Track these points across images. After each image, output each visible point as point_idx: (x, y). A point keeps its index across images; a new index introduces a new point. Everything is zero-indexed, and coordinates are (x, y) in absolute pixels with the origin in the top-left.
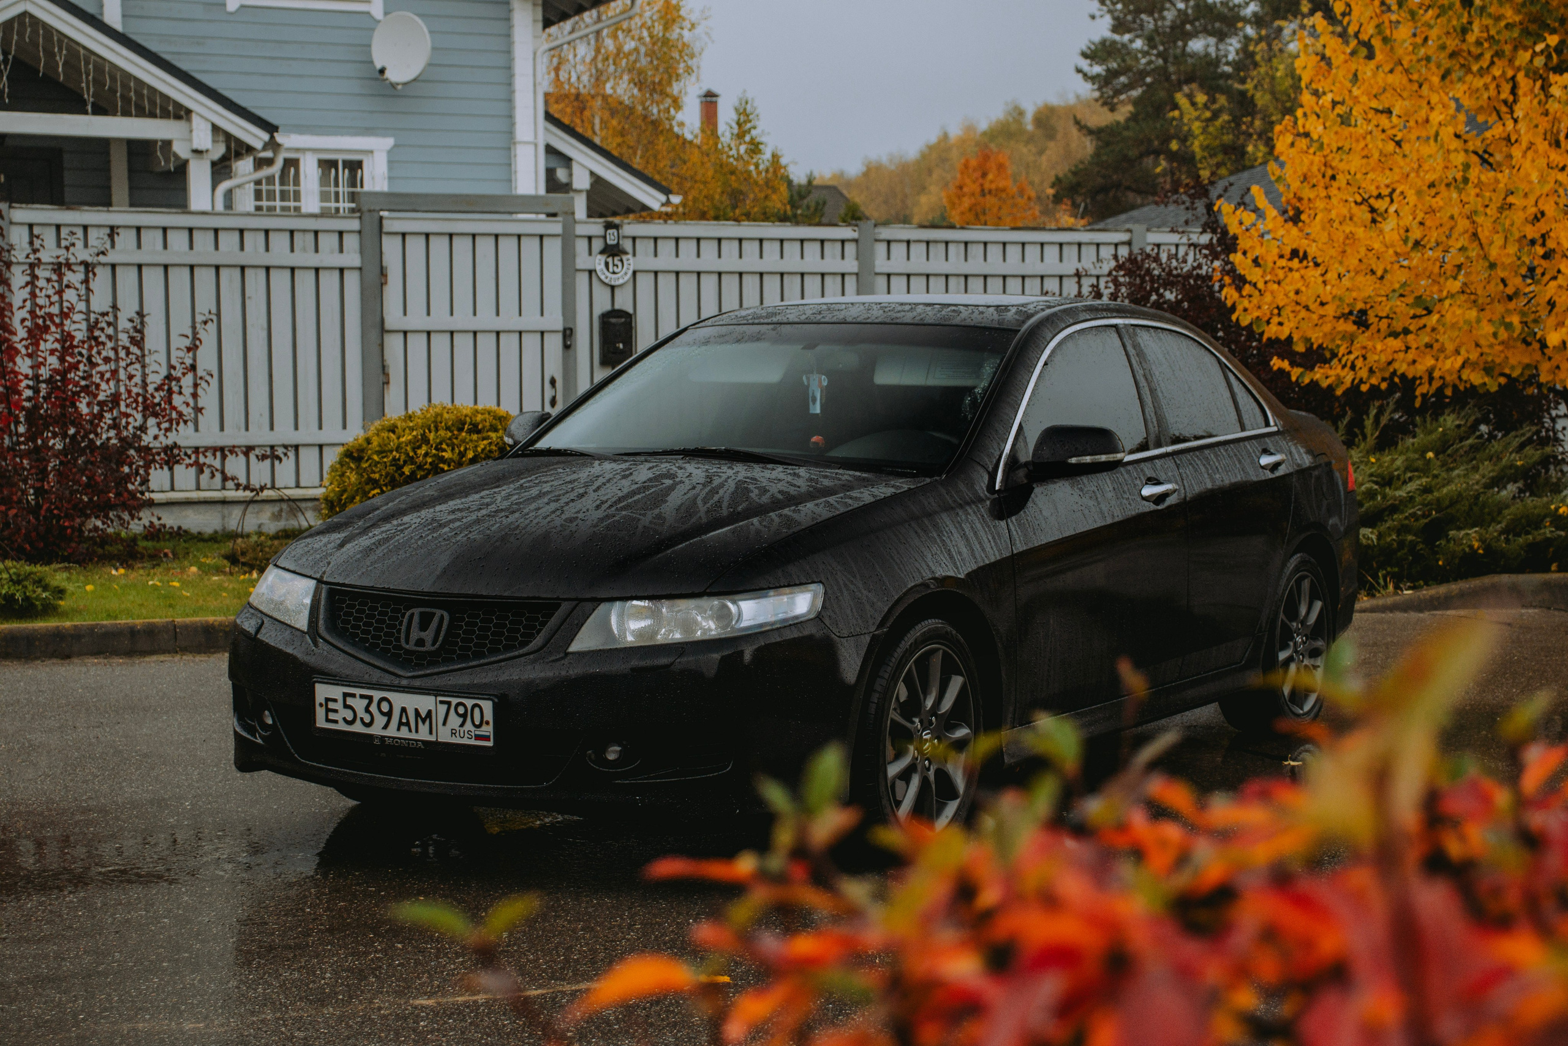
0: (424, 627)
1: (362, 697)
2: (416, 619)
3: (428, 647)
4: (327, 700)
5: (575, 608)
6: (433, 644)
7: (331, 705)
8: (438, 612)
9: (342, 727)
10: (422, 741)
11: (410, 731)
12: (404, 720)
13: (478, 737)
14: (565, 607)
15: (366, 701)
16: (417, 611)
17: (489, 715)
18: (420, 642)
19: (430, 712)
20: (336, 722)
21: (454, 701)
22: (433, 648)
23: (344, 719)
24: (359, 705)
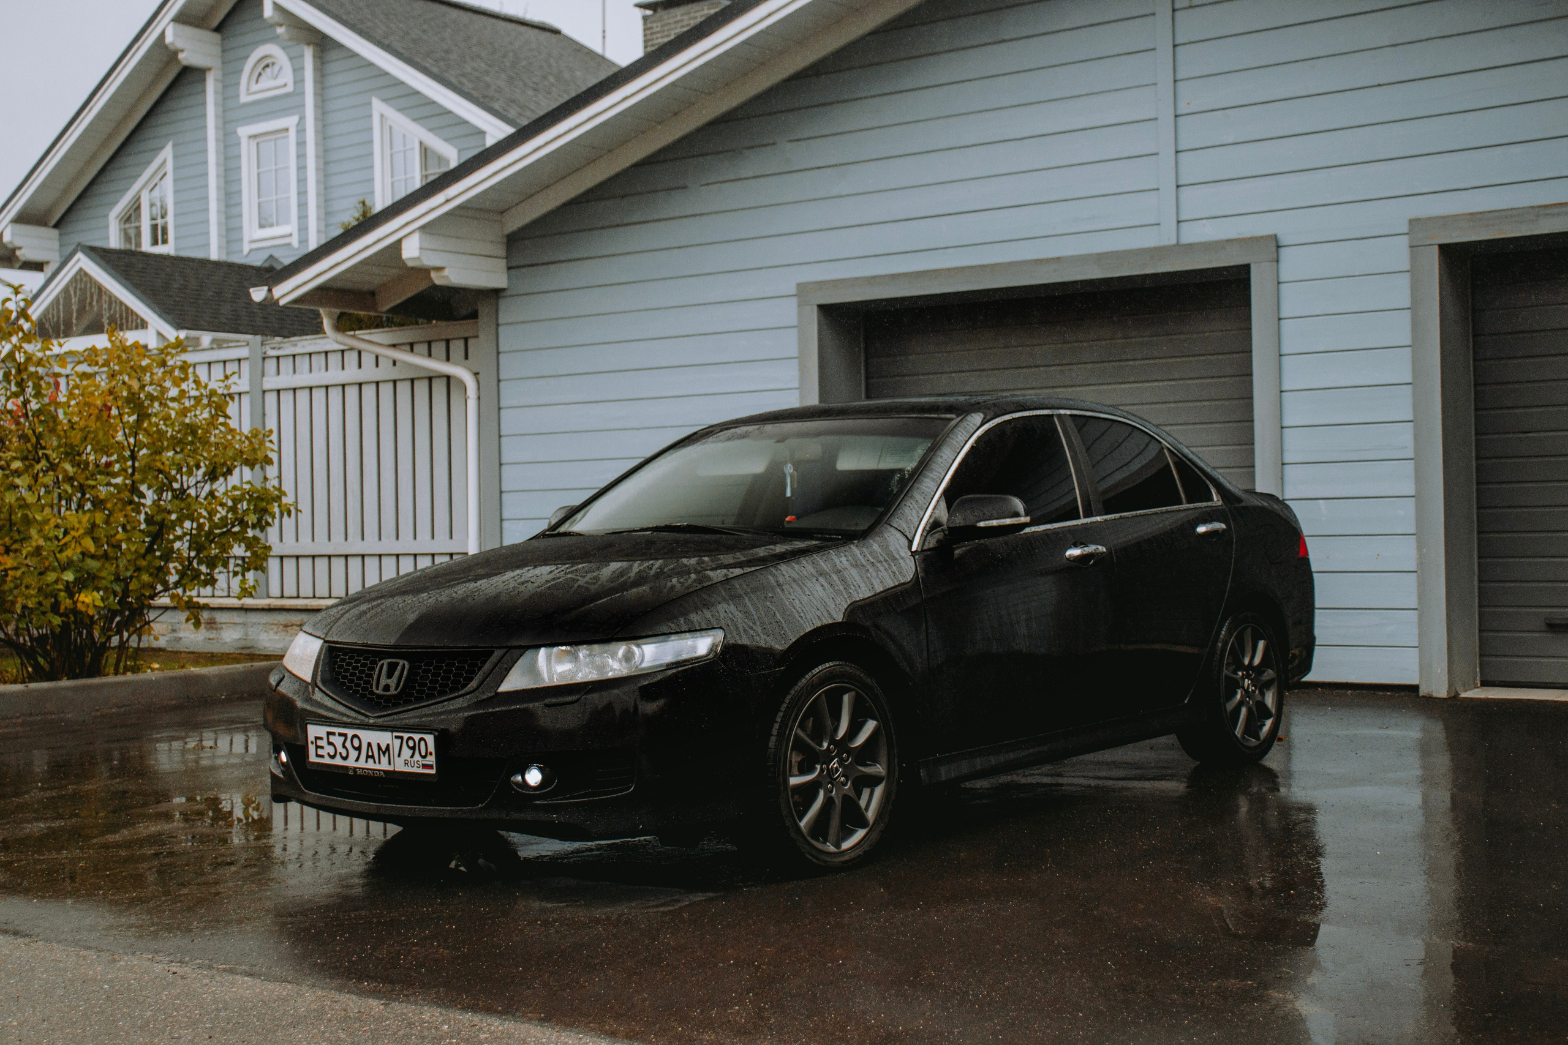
0: (390, 675)
1: (340, 734)
2: (385, 668)
3: (392, 692)
4: (317, 738)
5: (505, 654)
6: (396, 689)
7: (320, 743)
8: (401, 662)
9: (327, 760)
10: (383, 771)
11: (375, 762)
12: (370, 754)
13: (425, 766)
14: (498, 653)
15: (343, 738)
16: (386, 662)
17: (432, 748)
18: (387, 688)
19: (388, 745)
20: (322, 756)
21: (406, 736)
22: (396, 692)
23: (328, 754)
24: (338, 741)
